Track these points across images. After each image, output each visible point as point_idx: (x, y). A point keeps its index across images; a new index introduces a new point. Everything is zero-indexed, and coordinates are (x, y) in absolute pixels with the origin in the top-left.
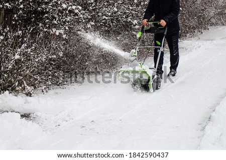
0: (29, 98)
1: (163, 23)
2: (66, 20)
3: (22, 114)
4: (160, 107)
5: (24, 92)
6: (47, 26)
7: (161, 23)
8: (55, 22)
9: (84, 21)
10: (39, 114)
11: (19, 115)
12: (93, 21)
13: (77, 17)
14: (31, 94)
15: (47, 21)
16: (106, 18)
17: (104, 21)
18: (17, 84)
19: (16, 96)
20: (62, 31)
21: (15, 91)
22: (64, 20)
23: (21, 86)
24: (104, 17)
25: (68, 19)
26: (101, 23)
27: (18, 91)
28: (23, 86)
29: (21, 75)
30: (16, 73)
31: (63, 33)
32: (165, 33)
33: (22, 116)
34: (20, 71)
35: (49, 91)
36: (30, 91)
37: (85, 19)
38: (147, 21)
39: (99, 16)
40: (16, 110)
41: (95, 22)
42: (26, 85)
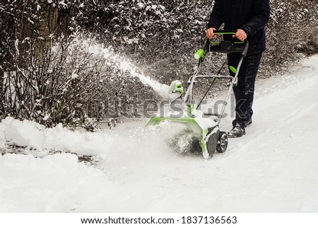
0: (89, 133)
1: (241, 34)
2: (142, 25)
3: (80, 156)
4: (274, 151)
5: (83, 125)
6: (117, 33)
7: (237, 34)
8: (128, 28)
9: (168, 26)
10: (103, 156)
11: (76, 158)
12: (180, 27)
13: (158, 21)
14: (93, 128)
15: (116, 26)
16: (200, 23)
17: (195, 27)
18: (74, 113)
19: (72, 130)
20: (136, 40)
21: (72, 124)
22: (140, 25)
23: (79, 117)
24: (197, 21)
25: (146, 23)
26: (193, 30)
27: (75, 123)
28: (82, 116)
29: (79, 102)
30: (72, 99)
31: (137, 42)
32: (244, 53)
33: (81, 159)
34: (79, 96)
35: (118, 125)
36: (91, 123)
37: (169, 24)
38: (214, 31)
39: (189, 20)
40: (73, 150)
41: (184, 28)
42: (86, 116)
